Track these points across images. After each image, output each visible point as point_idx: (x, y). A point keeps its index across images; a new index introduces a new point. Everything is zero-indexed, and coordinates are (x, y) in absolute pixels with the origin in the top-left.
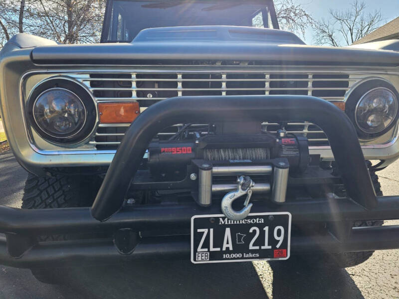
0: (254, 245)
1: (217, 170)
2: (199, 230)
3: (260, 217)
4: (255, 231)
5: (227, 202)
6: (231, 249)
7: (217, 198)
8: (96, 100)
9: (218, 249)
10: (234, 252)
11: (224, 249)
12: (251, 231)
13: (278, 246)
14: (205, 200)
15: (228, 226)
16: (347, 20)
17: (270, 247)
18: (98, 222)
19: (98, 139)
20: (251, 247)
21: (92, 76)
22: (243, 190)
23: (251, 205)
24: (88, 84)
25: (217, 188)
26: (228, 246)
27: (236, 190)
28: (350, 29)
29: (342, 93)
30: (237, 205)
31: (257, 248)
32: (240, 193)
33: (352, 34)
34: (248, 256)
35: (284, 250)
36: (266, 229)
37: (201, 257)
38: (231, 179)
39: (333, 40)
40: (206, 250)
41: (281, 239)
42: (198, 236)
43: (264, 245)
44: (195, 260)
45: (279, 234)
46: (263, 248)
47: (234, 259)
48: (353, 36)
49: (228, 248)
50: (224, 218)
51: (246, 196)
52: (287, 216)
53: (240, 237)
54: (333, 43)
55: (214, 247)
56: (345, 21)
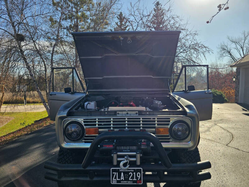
0: (131, 179)
1: (119, 153)
2: (113, 173)
3: (132, 169)
4: (131, 174)
5: (121, 164)
6: (123, 180)
7: (119, 162)
8: (85, 127)
9: (119, 179)
10: (124, 181)
11: (121, 179)
12: (130, 174)
13: (138, 179)
14: (115, 163)
15: (122, 172)
16: (239, 42)
17: (136, 180)
18: (83, 169)
19: (85, 139)
20: (130, 179)
21: (84, 119)
22: (126, 160)
23: (129, 165)
24: (83, 122)
25: (119, 159)
26: (122, 178)
27: (124, 160)
28: (242, 47)
29: (168, 124)
30: (125, 165)
31: (132, 180)
32: (125, 161)
33: (243, 51)
34: (129, 182)
35: (141, 181)
36: (134, 173)
37: (114, 182)
38: (123, 156)
39: (231, 55)
40: (116, 179)
41: (139, 177)
42: (113, 175)
43: (134, 179)
44: (112, 183)
45: (139, 175)
46: (134, 180)
47: (125, 183)
48: (244, 51)
49: (122, 179)
50: (121, 169)
51: (127, 162)
52: (141, 169)
53: (126, 176)
54: (231, 56)
55: (118, 179)
56: (238, 43)
